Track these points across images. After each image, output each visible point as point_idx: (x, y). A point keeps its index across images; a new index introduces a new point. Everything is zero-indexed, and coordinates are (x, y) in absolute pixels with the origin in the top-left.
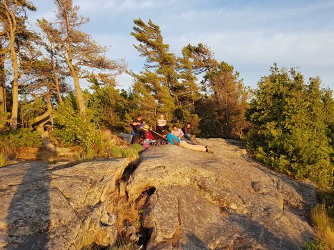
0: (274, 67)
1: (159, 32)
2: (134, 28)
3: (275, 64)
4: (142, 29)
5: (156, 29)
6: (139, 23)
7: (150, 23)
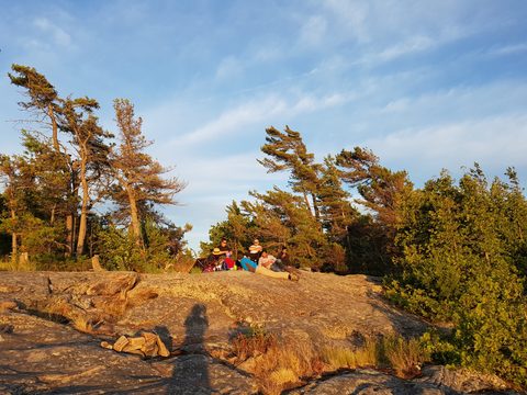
0: (475, 169)
1: (300, 139)
2: (267, 139)
3: (477, 165)
4: (277, 139)
5: (295, 136)
6: (272, 132)
7: (288, 130)
